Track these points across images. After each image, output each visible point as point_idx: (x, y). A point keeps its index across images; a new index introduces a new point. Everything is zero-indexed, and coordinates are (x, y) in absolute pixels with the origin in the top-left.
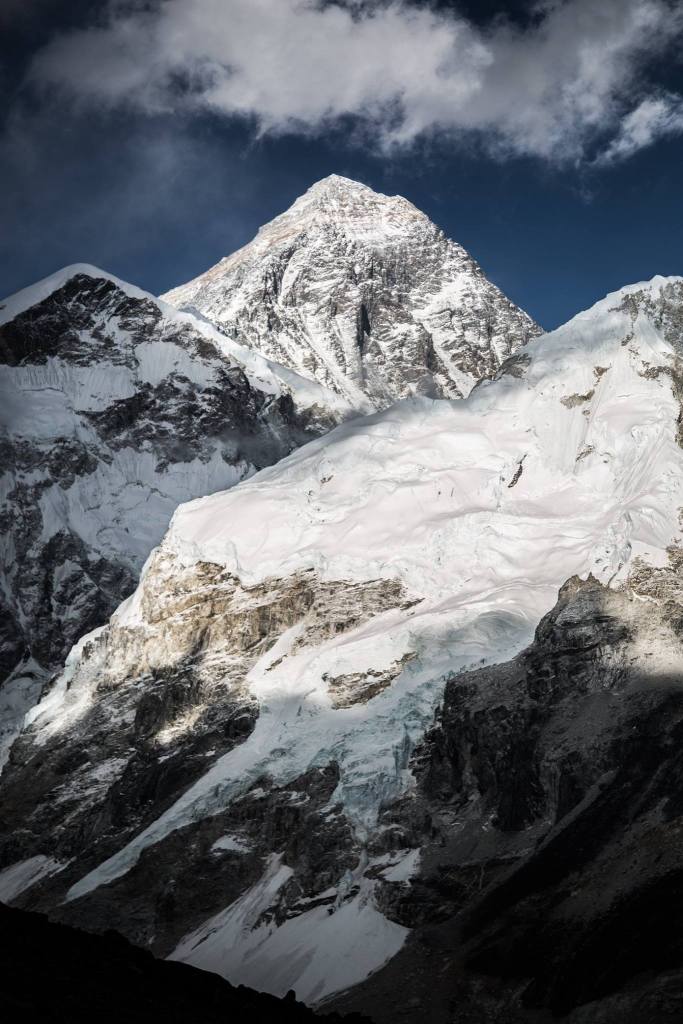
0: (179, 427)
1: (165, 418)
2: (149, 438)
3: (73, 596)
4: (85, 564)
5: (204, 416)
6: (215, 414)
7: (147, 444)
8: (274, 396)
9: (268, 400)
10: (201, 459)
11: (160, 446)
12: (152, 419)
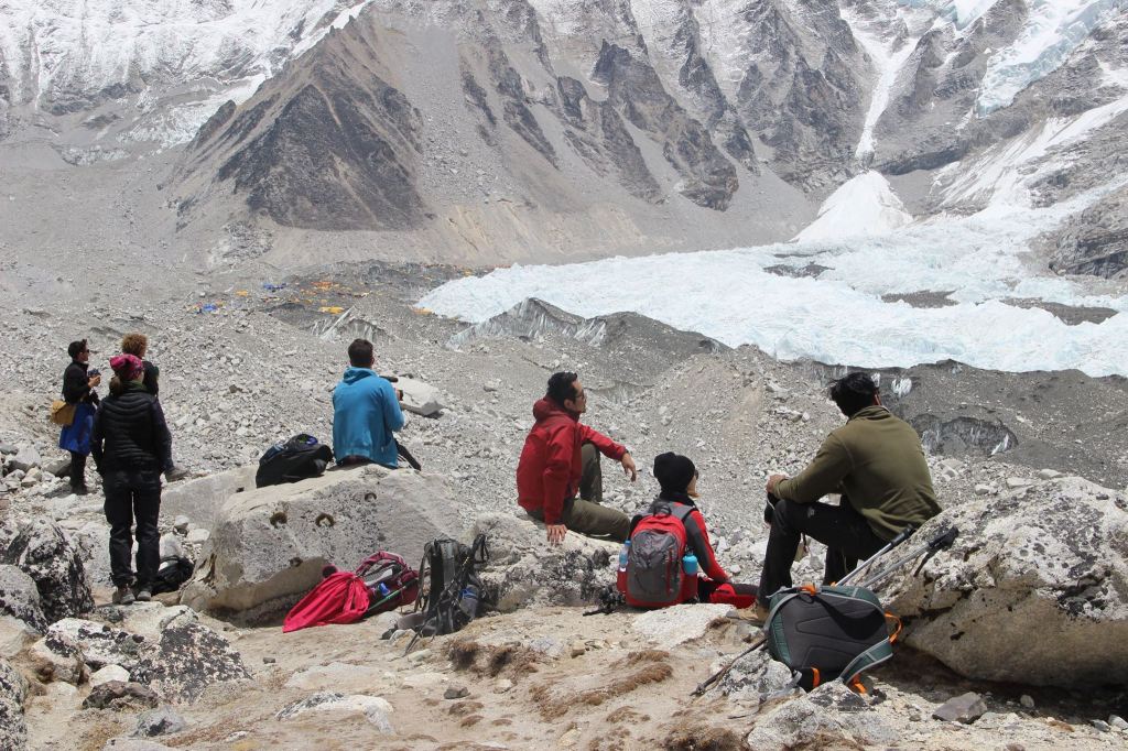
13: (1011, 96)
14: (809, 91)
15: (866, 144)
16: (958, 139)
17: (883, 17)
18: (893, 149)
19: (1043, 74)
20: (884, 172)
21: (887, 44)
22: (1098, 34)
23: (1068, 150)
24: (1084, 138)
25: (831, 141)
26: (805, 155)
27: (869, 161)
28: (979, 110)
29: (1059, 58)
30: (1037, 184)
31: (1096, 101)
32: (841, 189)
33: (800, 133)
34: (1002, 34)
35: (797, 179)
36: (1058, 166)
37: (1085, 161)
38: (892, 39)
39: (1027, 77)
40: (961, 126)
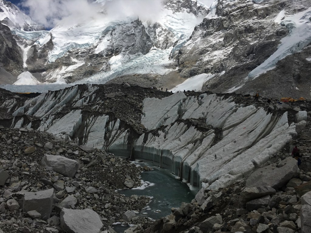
0: (176, 5)
1: (173, 3)
2: (170, 7)
3: (161, 35)
4: (162, 29)
5: (182, 3)
6: (184, 3)
7: (170, 8)
8: (194, 1)
9: (193, 2)
10: (182, 12)
11: (173, 9)
12: (170, 3)
13: (55, 60)
14: (10, 52)
15: (25, 65)
16: (45, 67)
17: (21, 40)
18: (31, 67)
19: (60, 57)
20: (30, 72)
21: (23, 46)
22: (69, 52)
23: (70, 72)
24: (73, 70)
25: (17, 63)
26: (11, 66)
27: (27, 69)
28: (49, 62)
29: (63, 55)
30: (65, 78)
31: (72, 64)
32: (21, 74)
33: (9, 61)
34: (50, 48)
35: (10, 71)
36: (69, 75)
37: (75, 75)
38: (24, 45)
39: (57, 57)
40: (45, 65)
